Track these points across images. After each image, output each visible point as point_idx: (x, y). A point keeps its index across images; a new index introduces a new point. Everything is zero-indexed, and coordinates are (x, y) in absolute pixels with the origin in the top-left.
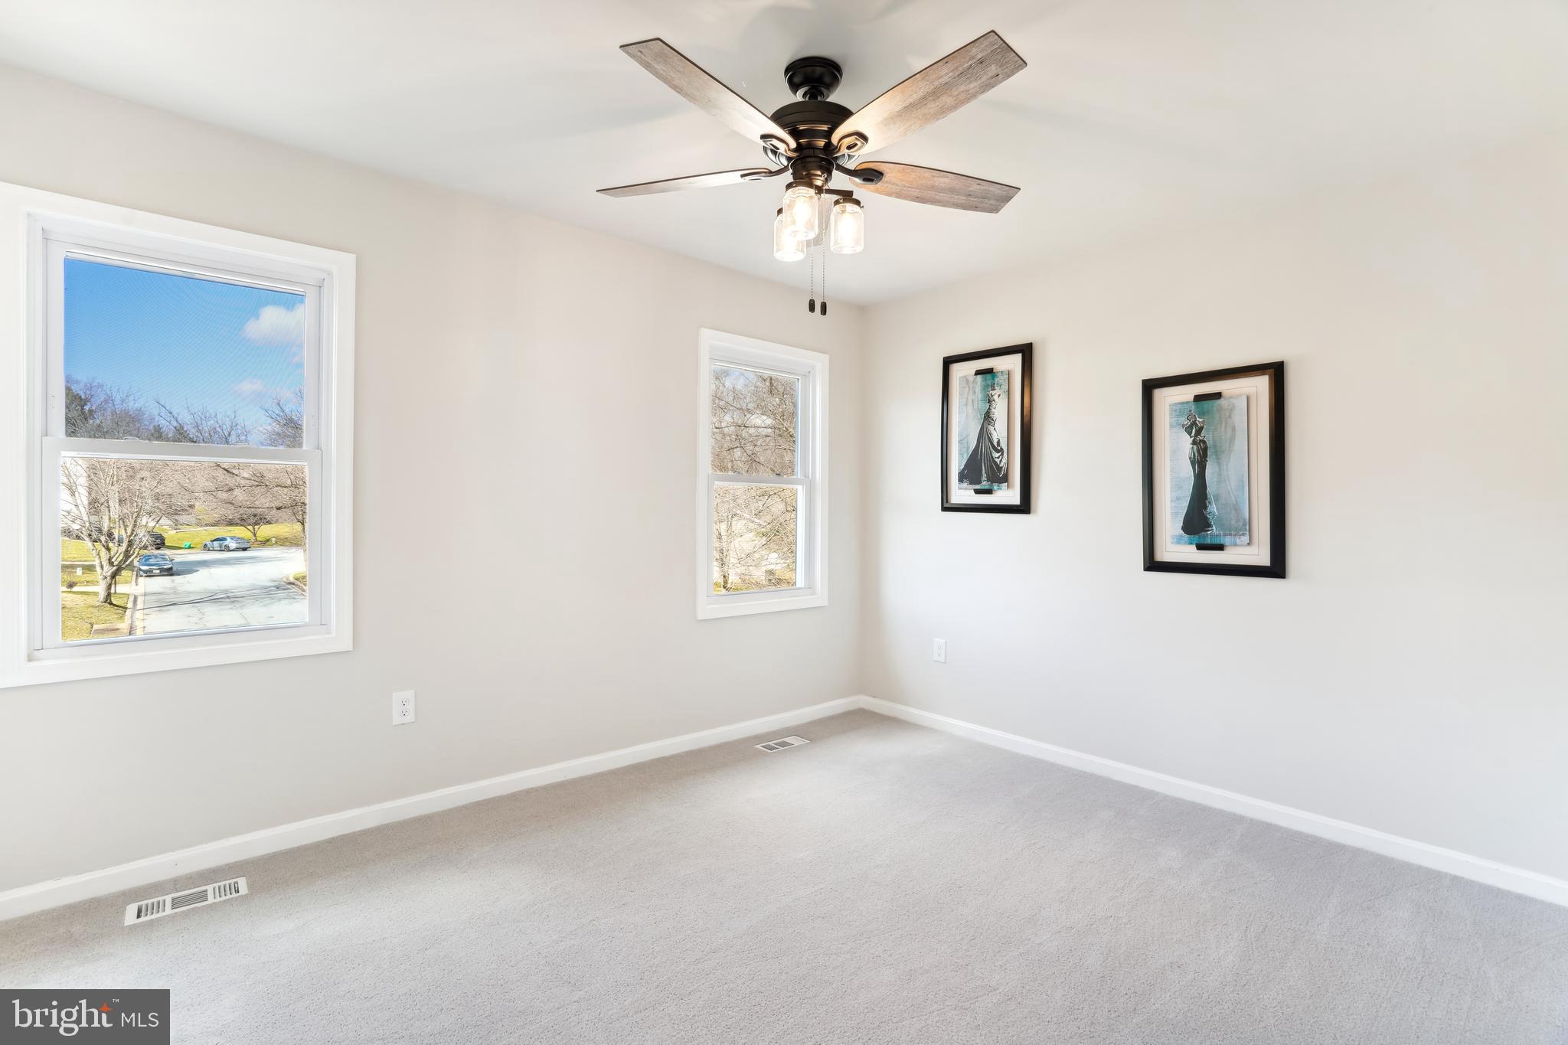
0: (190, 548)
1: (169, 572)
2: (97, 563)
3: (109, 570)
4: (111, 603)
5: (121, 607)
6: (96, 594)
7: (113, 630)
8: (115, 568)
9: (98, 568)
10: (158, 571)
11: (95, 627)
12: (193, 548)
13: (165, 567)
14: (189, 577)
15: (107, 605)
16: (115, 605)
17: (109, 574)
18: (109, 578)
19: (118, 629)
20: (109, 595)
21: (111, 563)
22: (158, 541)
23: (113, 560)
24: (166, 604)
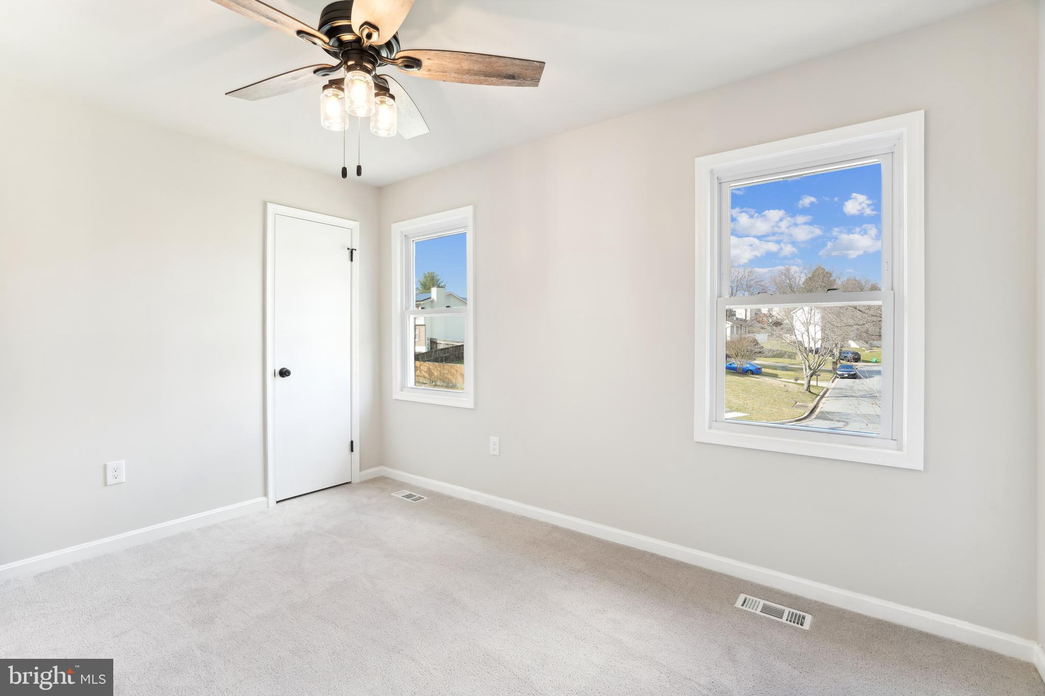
0: (876, 362)
1: (854, 376)
2: (804, 367)
3: (809, 372)
4: (810, 392)
5: (815, 394)
6: (803, 385)
7: (805, 407)
8: (812, 371)
9: (804, 371)
10: (847, 375)
11: (797, 404)
12: (878, 362)
13: (851, 373)
14: (865, 381)
15: (807, 392)
16: (811, 393)
17: (809, 374)
18: (809, 377)
19: (807, 407)
20: (809, 386)
21: (810, 369)
22: (857, 357)
23: (811, 367)
24: (842, 395)
